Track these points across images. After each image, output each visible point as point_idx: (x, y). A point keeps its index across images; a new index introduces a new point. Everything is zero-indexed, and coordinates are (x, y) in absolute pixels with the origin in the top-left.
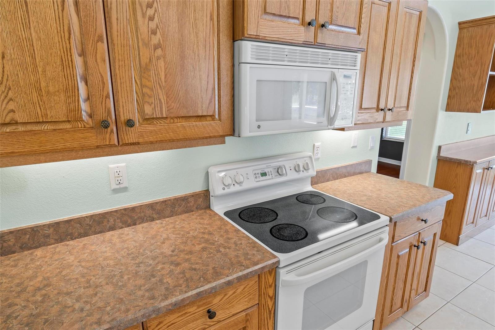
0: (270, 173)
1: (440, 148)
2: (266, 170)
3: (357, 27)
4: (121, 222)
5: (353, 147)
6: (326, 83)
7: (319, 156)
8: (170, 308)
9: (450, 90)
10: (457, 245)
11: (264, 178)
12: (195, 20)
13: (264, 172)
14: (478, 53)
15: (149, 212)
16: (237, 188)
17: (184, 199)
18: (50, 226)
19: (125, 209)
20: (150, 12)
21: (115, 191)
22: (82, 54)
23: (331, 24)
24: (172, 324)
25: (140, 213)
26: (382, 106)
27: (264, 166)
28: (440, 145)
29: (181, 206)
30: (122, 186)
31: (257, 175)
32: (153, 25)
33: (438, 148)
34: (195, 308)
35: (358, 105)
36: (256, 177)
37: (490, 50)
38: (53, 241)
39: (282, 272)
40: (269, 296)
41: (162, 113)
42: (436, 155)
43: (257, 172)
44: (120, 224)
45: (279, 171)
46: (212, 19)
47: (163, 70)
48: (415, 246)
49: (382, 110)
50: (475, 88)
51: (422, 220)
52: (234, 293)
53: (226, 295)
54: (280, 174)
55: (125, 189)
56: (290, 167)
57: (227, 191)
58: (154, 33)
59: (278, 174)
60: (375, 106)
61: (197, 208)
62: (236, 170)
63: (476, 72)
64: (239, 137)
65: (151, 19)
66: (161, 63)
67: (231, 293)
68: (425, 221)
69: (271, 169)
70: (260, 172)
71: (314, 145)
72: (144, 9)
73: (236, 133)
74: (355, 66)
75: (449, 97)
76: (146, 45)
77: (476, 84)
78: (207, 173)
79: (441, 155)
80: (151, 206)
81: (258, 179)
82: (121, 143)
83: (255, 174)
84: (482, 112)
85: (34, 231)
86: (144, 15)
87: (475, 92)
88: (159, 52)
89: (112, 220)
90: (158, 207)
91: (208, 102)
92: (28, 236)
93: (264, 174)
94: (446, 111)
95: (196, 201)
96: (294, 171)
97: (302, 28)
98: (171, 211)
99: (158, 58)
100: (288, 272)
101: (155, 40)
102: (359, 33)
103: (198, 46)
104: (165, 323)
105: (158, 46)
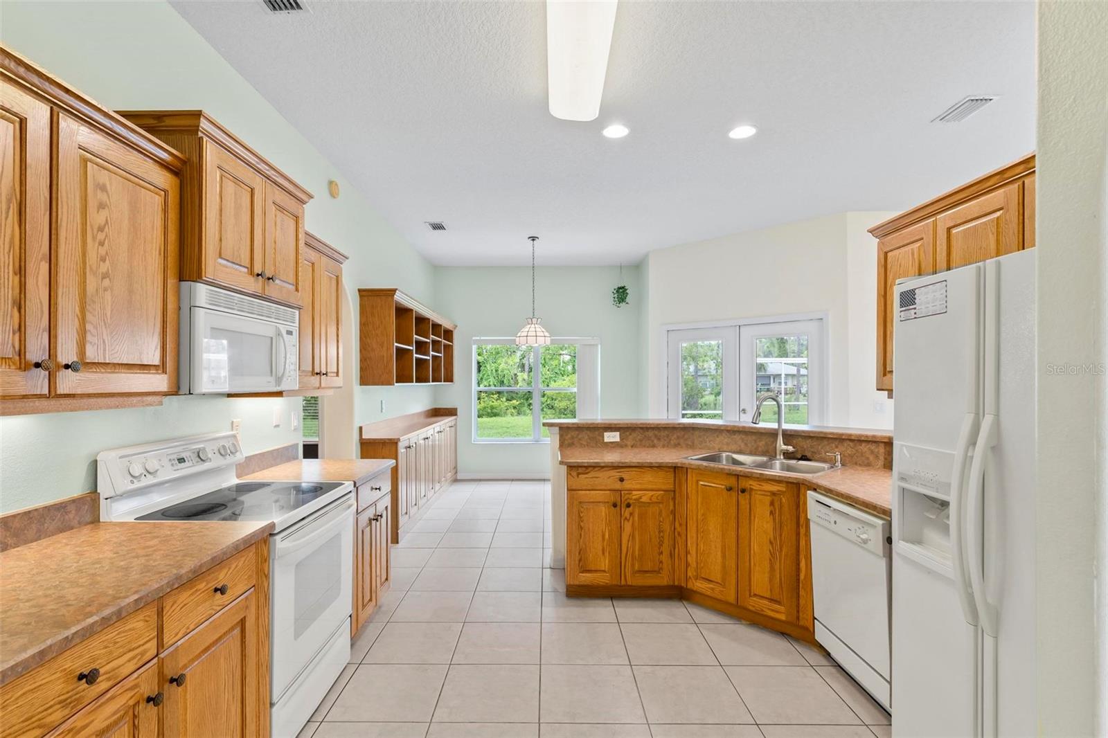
0: (190, 459)
1: (361, 428)
2: (183, 455)
3: (295, 284)
5: (276, 426)
6: (272, 338)
9: (361, 360)
10: (397, 543)
11: (183, 465)
12: (145, 252)
13: (181, 457)
14: (382, 322)
16: (151, 480)
17: (61, 507)
20: (101, 236)
22: (19, 272)
23: (276, 278)
24: (185, 605)
26: (317, 370)
27: (180, 449)
28: (361, 425)
29: (54, 520)
31: (173, 462)
32: (102, 251)
33: (358, 430)
34: (204, 584)
36: (172, 465)
37: (391, 322)
39: (278, 539)
41: (105, 358)
42: (358, 438)
43: (172, 457)
45: (200, 457)
46: (160, 254)
47: (110, 304)
48: (374, 520)
49: (317, 374)
50: (385, 359)
51: (376, 489)
52: (236, 567)
53: (230, 568)
54: (202, 460)
56: (213, 450)
57: (137, 485)
58: (103, 260)
59: (199, 460)
60: (311, 369)
61: (79, 523)
62: (127, 459)
63: (383, 343)
64: (190, 394)
65: (102, 244)
66: (108, 296)
67: (233, 566)
68: (379, 489)
69: (190, 453)
70: (175, 457)
71: (232, 422)
72: (95, 231)
73: (184, 389)
74: (294, 323)
75: (361, 368)
76: (94, 272)
77: (385, 355)
79: (364, 437)
81: (176, 468)
82: (53, 394)
83: (170, 460)
84: (396, 384)
86: (94, 238)
87: (384, 363)
88: (106, 282)
91: (154, 348)
93: (181, 460)
94: (361, 385)
95: (78, 510)
96: (219, 455)
97: (252, 279)
98: (38, 530)
99: (105, 290)
100: (282, 540)
101: (104, 267)
102: (297, 290)
103: (146, 280)
105: (105, 276)
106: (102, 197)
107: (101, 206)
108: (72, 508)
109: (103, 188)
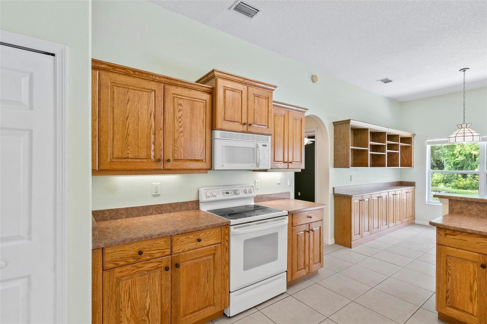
0: (231, 193)
1: (334, 188)
2: (229, 191)
3: (267, 125)
4: (156, 211)
5: (278, 184)
6: (254, 148)
7: (259, 187)
8: (183, 231)
9: (334, 156)
10: (351, 248)
11: (227, 195)
12: (197, 122)
13: (227, 192)
14: (344, 137)
15: (169, 208)
16: (213, 199)
17: (187, 203)
18: (124, 209)
19: (158, 205)
20: (180, 120)
21: (154, 196)
22: (155, 134)
23: (254, 124)
24: (183, 241)
25: (165, 208)
26: (286, 160)
27: (228, 189)
29: (185, 206)
30: (157, 193)
31: (224, 193)
32: (180, 124)
33: (333, 189)
34: (192, 236)
35: (273, 160)
37: (348, 136)
38: (124, 217)
39: (232, 228)
40: (226, 240)
41: (181, 158)
42: (333, 193)
43: (223, 192)
44: (155, 212)
45: (235, 192)
46: (203, 122)
47: (183, 141)
48: (307, 231)
49: (286, 162)
50: (345, 155)
51: (309, 217)
52: (209, 234)
53: (206, 233)
54: (236, 194)
55: (158, 195)
56: (242, 191)
57: (208, 199)
58: (181, 127)
59: (235, 194)
60: (282, 160)
61: (192, 208)
62: (213, 190)
63: (344, 147)
64: (214, 169)
65: (180, 122)
66: (182, 138)
68: (311, 217)
69: (231, 191)
70: (225, 192)
71: (255, 181)
72: (178, 119)
74: (268, 141)
75: (334, 160)
76: (177, 131)
77: (346, 153)
78: (199, 191)
80: (170, 205)
81: (224, 195)
82: (164, 169)
83: (223, 193)
84: (350, 167)
85: (117, 210)
86: (177, 121)
87: (345, 157)
88: (182, 134)
89: (151, 210)
90: (173, 206)
91: (200, 154)
92: (114, 213)
93: (227, 193)
94: (334, 168)
95: (192, 204)
96: (244, 193)
97: (241, 126)
98: (180, 209)
99: (181, 136)
100: (235, 228)
101: (181, 129)
102: (268, 128)
103: (197, 132)
104: (180, 240)
105: (182, 132)
106: (180, 107)
107: (180, 110)
108: (190, 204)
109: (181, 105)
